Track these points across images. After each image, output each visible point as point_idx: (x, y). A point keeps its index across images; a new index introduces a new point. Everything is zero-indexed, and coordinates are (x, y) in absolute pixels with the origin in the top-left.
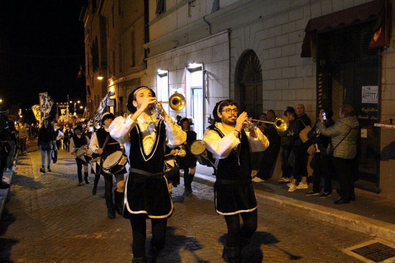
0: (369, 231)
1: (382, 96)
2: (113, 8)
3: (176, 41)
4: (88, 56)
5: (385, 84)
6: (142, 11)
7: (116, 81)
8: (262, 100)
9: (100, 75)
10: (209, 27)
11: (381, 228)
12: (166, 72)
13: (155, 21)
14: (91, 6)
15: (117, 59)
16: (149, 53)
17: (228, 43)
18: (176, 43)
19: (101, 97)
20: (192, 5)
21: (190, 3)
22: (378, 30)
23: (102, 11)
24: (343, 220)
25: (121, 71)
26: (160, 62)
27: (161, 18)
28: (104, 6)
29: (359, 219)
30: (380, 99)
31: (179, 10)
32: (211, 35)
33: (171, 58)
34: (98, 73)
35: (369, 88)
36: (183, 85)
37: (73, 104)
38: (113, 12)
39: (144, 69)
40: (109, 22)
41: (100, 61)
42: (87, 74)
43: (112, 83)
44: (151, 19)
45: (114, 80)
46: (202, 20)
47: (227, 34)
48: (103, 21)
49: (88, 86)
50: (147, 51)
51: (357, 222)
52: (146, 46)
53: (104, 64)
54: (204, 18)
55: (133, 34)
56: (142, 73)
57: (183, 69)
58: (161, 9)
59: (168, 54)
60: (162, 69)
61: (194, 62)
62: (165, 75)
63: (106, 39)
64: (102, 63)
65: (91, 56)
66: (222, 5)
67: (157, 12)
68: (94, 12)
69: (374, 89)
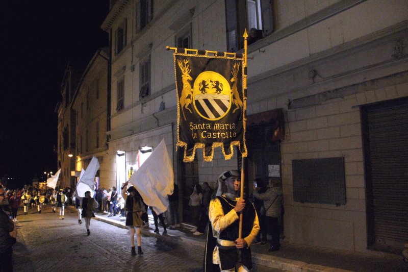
0: (281, 266)
1: (282, 172)
2: (82, 104)
3: (132, 130)
4: (60, 139)
5: (284, 164)
6: (106, 107)
7: (83, 158)
8: (198, 174)
9: (70, 154)
10: (157, 121)
11: (289, 264)
12: (124, 152)
13: (115, 115)
14: (65, 102)
15: (84, 142)
16: (110, 138)
17: (172, 133)
18: (132, 132)
19: (70, 169)
20: (144, 105)
21: (142, 104)
22: (277, 129)
23: (74, 105)
24: (263, 260)
25: (87, 151)
26: (119, 145)
27: (120, 113)
28: (75, 102)
29: (274, 259)
30: (281, 175)
31: (135, 108)
32: (158, 126)
33: (128, 143)
34: (68, 152)
35: (273, 167)
36: (137, 162)
37: (47, 174)
38: (82, 108)
39: (106, 150)
40: (79, 114)
41: (70, 142)
42: (58, 152)
43: (79, 159)
44: (112, 113)
45: (81, 157)
46: (152, 117)
47: (171, 127)
48: (73, 113)
49: (60, 162)
50: (109, 137)
51: (273, 261)
52: (108, 133)
53: (73, 145)
54: (153, 115)
55: (98, 124)
56: (104, 153)
57: (138, 150)
58: (121, 107)
59: (125, 140)
60: (120, 150)
61: (146, 146)
62: (123, 154)
63: (75, 127)
64: (71, 143)
65: (62, 139)
66: (166, 106)
67: (117, 109)
68: (66, 106)
69: (277, 167)
